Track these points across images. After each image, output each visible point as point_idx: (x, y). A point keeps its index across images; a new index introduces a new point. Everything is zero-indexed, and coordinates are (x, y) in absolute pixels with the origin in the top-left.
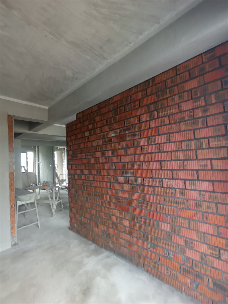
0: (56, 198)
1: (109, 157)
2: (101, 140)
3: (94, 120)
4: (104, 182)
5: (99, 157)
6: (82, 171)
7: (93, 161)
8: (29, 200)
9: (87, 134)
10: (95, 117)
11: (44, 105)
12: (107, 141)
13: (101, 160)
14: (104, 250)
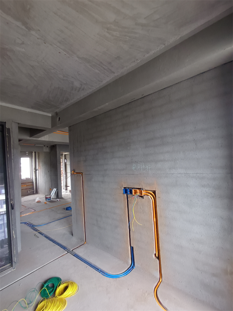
11: (48, 112)
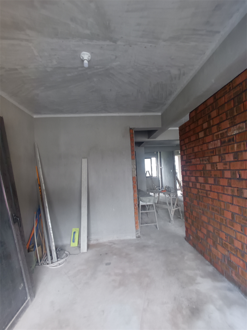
0: (174, 204)
1: (230, 162)
2: (219, 141)
3: (210, 116)
4: (224, 194)
5: (216, 163)
6: (197, 178)
7: (209, 167)
8: (149, 202)
9: (201, 135)
10: (211, 112)
11: (158, 112)
12: (227, 140)
13: (220, 166)
14: (224, 278)
